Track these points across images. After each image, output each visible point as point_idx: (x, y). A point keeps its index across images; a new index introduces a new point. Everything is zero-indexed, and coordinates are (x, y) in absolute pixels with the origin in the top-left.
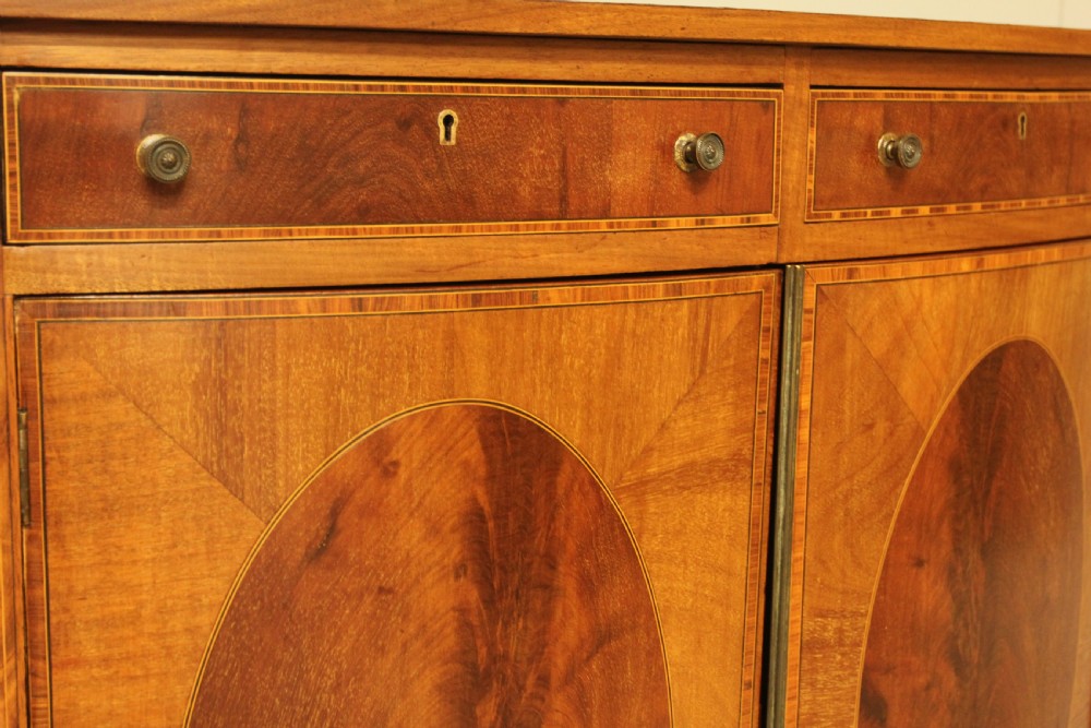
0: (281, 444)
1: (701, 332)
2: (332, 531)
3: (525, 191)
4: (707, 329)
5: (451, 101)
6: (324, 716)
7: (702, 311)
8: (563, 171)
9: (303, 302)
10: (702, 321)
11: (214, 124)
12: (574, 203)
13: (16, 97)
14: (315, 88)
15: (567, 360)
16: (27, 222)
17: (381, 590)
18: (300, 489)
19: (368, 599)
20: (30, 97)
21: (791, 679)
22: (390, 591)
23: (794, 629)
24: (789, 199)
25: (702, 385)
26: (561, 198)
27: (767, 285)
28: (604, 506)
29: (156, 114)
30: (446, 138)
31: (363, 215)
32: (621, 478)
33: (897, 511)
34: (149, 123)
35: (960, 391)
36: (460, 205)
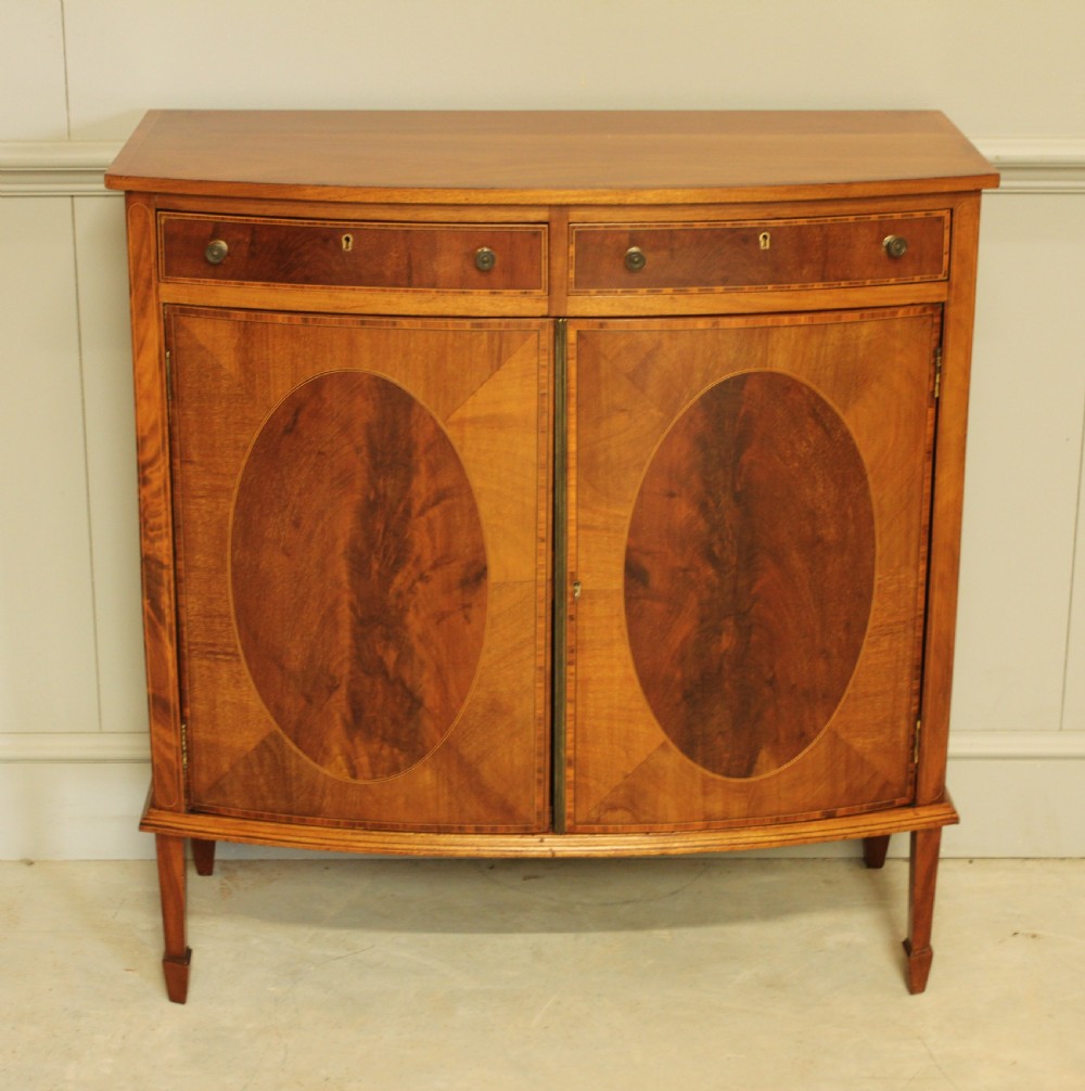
0: (272, 379)
1: (496, 348)
2: (295, 422)
4: (500, 347)
5: (349, 230)
6: (294, 508)
7: (497, 337)
8: (409, 265)
9: (280, 318)
10: (496, 342)
11: (240, 236)
12: (415, 279)
13: (163, 222)
14: (284, 222)
15: (414, 355)
16: (167, 274)
17: (320, 453)
18: (281, 400)
19: (313, 456)
20: (169, 222)
21: (572, 544)
22: (323, 454)
23: (572, 517)
24: (556, 283)
25: (498, 375)
26: (408, 278)
27: (542, 326)
28: (438, 430)
29: (218, 231)
30: (347, 245)
31: (307, 280)
32: (448, 417)
33: (648, 462)
34: (215, 235)
35: (702, 398)
36: (355, 279)
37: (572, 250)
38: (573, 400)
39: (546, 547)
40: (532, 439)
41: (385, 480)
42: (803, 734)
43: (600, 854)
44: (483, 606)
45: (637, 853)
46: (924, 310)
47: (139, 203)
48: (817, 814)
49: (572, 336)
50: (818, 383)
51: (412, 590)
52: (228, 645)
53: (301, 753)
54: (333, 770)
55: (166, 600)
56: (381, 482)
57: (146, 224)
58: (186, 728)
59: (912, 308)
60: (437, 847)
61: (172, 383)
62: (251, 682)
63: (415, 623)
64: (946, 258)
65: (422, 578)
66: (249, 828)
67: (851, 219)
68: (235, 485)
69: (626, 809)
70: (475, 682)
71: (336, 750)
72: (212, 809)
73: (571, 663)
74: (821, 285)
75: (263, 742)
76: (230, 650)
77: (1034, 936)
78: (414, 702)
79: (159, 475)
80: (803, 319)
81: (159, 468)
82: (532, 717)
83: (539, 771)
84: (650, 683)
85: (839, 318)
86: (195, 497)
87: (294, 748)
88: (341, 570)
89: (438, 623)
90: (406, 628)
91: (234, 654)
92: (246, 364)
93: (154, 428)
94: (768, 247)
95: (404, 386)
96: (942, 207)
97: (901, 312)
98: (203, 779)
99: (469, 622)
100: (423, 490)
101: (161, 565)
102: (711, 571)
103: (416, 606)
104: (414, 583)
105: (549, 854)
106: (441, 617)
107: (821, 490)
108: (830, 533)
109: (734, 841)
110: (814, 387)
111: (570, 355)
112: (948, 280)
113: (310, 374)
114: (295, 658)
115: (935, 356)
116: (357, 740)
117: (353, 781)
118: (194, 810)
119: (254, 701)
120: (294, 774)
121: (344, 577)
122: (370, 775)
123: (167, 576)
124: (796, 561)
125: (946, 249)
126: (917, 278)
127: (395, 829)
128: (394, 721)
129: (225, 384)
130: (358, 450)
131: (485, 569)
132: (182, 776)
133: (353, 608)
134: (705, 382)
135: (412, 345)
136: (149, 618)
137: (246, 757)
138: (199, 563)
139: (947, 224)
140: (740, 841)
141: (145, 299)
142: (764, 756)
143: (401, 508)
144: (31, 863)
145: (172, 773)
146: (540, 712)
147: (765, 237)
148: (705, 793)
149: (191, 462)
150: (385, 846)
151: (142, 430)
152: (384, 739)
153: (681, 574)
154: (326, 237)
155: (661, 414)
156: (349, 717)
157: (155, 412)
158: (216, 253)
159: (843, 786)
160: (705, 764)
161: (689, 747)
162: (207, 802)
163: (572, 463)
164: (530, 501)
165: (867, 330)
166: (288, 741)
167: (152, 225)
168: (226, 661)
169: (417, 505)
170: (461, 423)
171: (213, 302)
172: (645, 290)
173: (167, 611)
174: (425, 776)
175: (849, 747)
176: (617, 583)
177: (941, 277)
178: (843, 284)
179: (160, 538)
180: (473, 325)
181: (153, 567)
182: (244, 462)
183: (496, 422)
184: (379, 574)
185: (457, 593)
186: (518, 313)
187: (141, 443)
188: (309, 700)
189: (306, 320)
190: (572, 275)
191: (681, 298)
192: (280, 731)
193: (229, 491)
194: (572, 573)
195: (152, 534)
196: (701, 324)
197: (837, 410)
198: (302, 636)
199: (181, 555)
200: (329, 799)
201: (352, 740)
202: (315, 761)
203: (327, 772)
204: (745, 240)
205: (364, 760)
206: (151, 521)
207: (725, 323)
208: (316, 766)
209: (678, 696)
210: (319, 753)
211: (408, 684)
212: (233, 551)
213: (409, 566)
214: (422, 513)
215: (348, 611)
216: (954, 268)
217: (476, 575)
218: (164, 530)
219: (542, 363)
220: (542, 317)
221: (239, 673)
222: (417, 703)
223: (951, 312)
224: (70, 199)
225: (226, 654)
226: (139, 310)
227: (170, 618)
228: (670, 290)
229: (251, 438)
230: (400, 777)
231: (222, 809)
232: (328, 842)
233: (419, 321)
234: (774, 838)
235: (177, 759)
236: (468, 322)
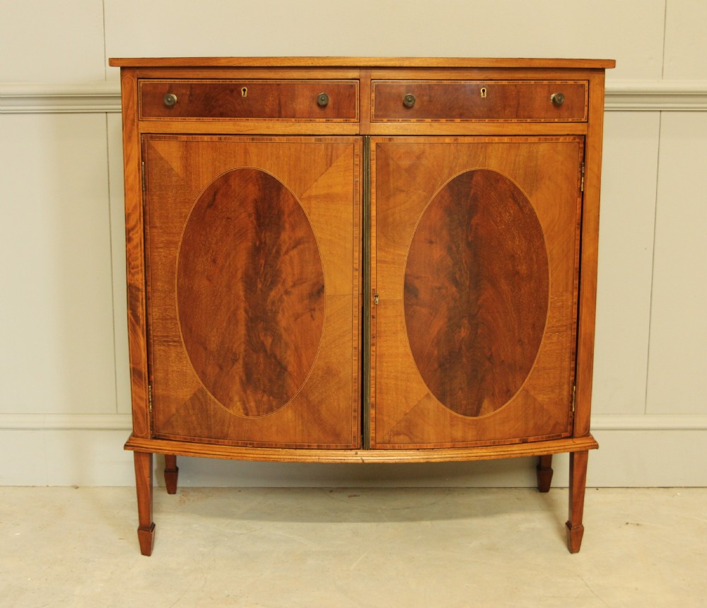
0: (201, 175)
1: (329, 154)
2: (214, 200)
3: (267, 110)
4: (332, 152)
5: (245, 85)
6: (213, 252)
7: (330, 147)
8: (280, 105)
9: (206, 138)
10: (330, 150)
11: (184, 91)
12: (283, 113)
13: (141, 85)
14: (209, 82)
15: (282, 158)
16: (143, 116)
17: (228, 218)
18: (206, 187)
19: (224, 220)
20: (144, 85)
21: (373, 272)
22: (230, 219)
23: (373, 255)
24: (364, 115)
25: (330, 170)
26: (279, 113)
27: (356, 141)
28: (296, 203)
29: (171, 89)
30: (244, 94)
31: (222, 115)
32: (302, 195)
34: (170, 91)
35: (448, 185)
36: (248, 113)
37: (373, 95)
38: (374, 185)
39: (358, 274)
40: (350, 209)
41: (265, 234)
42: (508, 391)
43: (391, 461)
44: (322, 310)
45: (412, 461)
46: (574, 139)
47: (128, 74)
48: (517, 440)
49: (373, 146)
50: (515, 178)
51: (281, 300)
52: (175, 336)
53: (216, 401)
54: (236, 410)
55: (141, 310)
56: (263, 234)
57: (132, 87)
58: (151, 388)
59: (568, 138)
60: (295, 457)
61: (145, 180)
62: (188, 358)
63: (283, 321)
64: (586, 108)
65: (287, 292)
66: (186, 447)
67: (533, 82)
68: (180, 239)
69: (406, 435)
70: (317, 357)
71: (236, 398)
72: (165, 436)
73: (373, 345)
74: (516, 120)
75: (195, 394)
76: (176, 339)
77: (638, 525)
78: (281, 368)
79: (138, 236)
80: (506, 139)
81: (137, 232)
82: (350, 377)
83: (355, 411)
84: (419, 357)
85: (527, 139)
86: (157, 248)
87: (213, 397)
88: (239, 288)
89: (296, 320)
90: (277, 323)
91: (179, 342)
92: (186, 167)
93: (135, 207)
94: (485, 96)
95: (276, 177)
96: (584, 78)
97: (561, 139)
98: (161, 418)
99: (314, 320)
100: (287, 240)
101: (138, 289)
102: (454, 289)
103: (283, 310)
104: (281, 296)
105: (361, 461)
106: (297, 316)
107: (517, 242)
108: (523, 269)
109: (469, 455)
110: (512, 180)
111: (372, 158)
112: (587, 122)
113: (223, 171)
114: (213, 344)
115: (581, 166)
116: (248, 392)
117: (247, 417)
118: (155, 438)
119: (190, 369)
120: (212, 413)
121: (242, 293)
122: (256, 413)
123: (142, 295)
124: (504, 286)
125: (586, 104)
126: (570, 120)
127: (270, 446)
128: (270, 380)
129: (174, 179)
130: (250, 216)
131: (323, 287)
132: (149, 417)
133: (246, 312)
134: (450, 174)
135: (281, 152)
136: (131, 322)
137: (185, 404)
138: (159, 288)
139: (587, 89)
140: (472, 455)
141: (131, 132)
142: (486, 403)
143: (274, 250)
144: (77, 488)
145: (143, 415)
146: (355, 375)
147: (484, 91)
148: (452, 425)
149: (155, 227)
150: (265, 456)
151: (128, 210)
152: (264, 391)
153: (437, 291)
154: (233, 89)
155: (425, 193)
156: (244, 378)
157: (136, 198)
158: (169, 99)
159: (531, 424)
160: (451, 408)
161: (442, 398)
162: (163, 432)
163: (374, 223)
164: (349, 246)
165: (543, 148)
166: (209, 393)
167: (135, 88)
168: (175, 346)
169: (284, 249)
170: (309, 198)
171: (168, 131)
172: (415, 120)
173: (141, 317)
174: (287, 414)
175: (535, 399)
176: (400, 296)
177: (583, 120)
178: (529, 120)
179: (138, 273)
180: (316, 139)
181: (134, 291)
182: (185, 226)
183: (329, 198)
184: (262, 290)
185: (306, 302)
186: (342, 133)
187: (127, 217)
188: (221, 368)
189: (220, 139)
190: (373, 111)
191: (436, 125)
192: (205, 388)
193: (176, 243)
194: (374, 290)
195: (133, 271)
196: (447, 140)
197: (526, 194)
198: (217, 329)
199: (149, 283)
200: (232, 428)
201: (245, 392)
202: (224, 405)
203: (231, 412)
204: (472, 92)
205: (253, 404)
206: (133, 263)
207: (461, 140)
208: (226, 409)
209: (436, 365)
210: (227, 401)
211: (278, 357)
212: (178, 280)
213: (279, 286)
214: (287, 252)
215: (243, 313)
216: (591, 115)
217: (318, 292)
218: (140, 268)
219: (356, 163)
220: (356, 135)
221: (181, 353)
222: (284, 369)
223: (590, 141)
224: (105, 114)
225: (175, 342)
226: (127, 139)
227: (143, 321)
228: (429, 120)
229: (188, 211)
230: (273, 415)
231: (172, 437)
232: (231, 454)
233: (285, 138)
234: (492, 454)
235: (146, 406)
236: (313, 138)
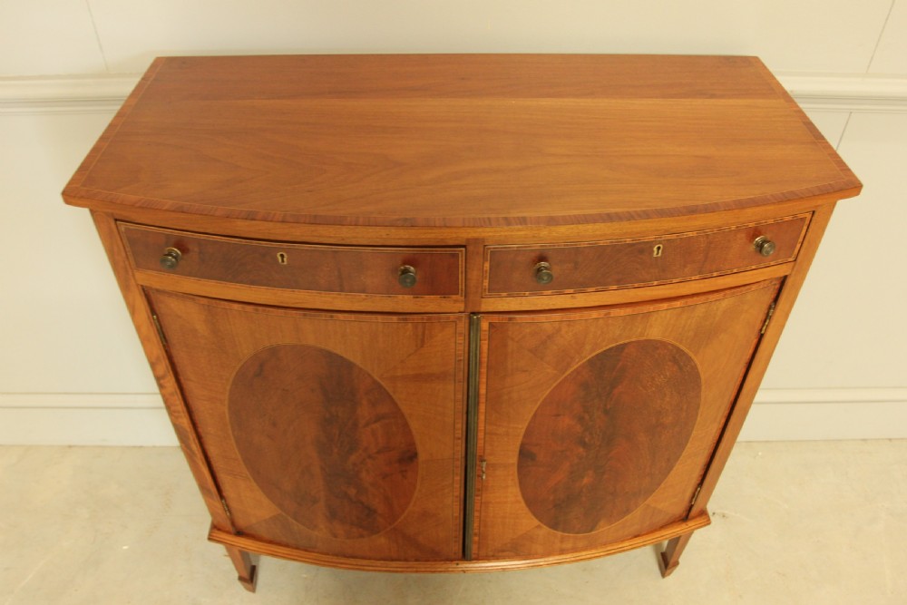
1: (420, 333)
2: (261, 370)
3: (322, 281)
5: (283, 249)
6: (270, 417)
7: (420, 327)
8: (340, 277)
10: (420, 330)
12: (347, 287)
13: (123, 228)
15: (351, 337)
16: (137, 266)
18: (247, 357)
19: (279, 391)
20: (127, 229)
21: (480, 442)
22: (287, 391)
24: (472, 290)
25: (422, 349)
26: (340, 286)
27: (459, 319)
28: (375, 382)
30: (283, 261)
32: (382, 375)
33: (541, 400)
35: (589, 361)
36: (293, 284)
37: (487, 265)
38: (484, 365)
39: (460, 442)
40: (451, 387)
41: (336, 408)
44: (415, 471)
46: (771, 282)
49: (485, 325)
50: (681, 342)
51: (363, 463)
52: (241, 473)
53: (300, 525)
54: (322, 533)
56: (334, 409)
57: (111, 229)
58: (224, 502)
59: (763, 283)
61: (163, 334)
63: (367, 477)
64: (799, 246)
65: (370, 457)
68: (225, 398)
69: (511, 551)
70: (411, 504)
71: (321, 526)
72: (249, 536)
73: (477, 496)
74: (698, 277)
75: (275, 516)
76: (243, 475)
79: (170, 385)
80: (679, 303)
81: (169, 381)
85: (708, 298)
86: (200, 399)
87: (295, 522)
88: (311, 451)
89: (384, 478)
90: (361, 479)
91: (246, 477)
92: (215, 332)
93: (158, 359)
94: (660, 254)
96: (808, 211)
97: (753, 287)
99: (406, 479)
100: (366, 414)
102: (581, 449)
103: (367, 470)
104: (364, 459)
106: (386, 476)
107: (668, 399)
108: (669, 419)
110: (677, 344)
111: (482, 338)
112: (795, 260)
113: (267, 343)
115: (770, 308)
116: (335, 523)
117: (335, 539)
119: (264, 499)
120: (297, 532)
121: (314, 454)
122: (345, 537)
123: (192, 436)
124: (642, 437)
125: (801, 240)
126: (773, 263)
128: (358, 518)
129: (202, 341)
130: (313, 390)
133: (322, 468)
134: (593, 350)
135: (348, 331)
136: (187, 454)
137: (265, 520)
138: (212, 432)
139: (807, 222)
141: (127, 280)
142: (602, 523)
143: (350, 423)
147: (659, 248)
148: (562, 541)
149: (192, 381)
152: (352, 525)
153: (559, 453)
154: (263, 253)
155: (555, 372)
156: (328, 514)
159: (646, 524)
160: (564, 531)
161: (554, 525)
163: (483, 400)
164: (449, 420)
165: (726, 304)
166: (290, 519)
167: (115, 230)
168: (242, 479)
169: (362, 421)
170: (393, 378)
172: (549, 291)
174: (381, 540)
175: (654, 509)
176: (514, 460)
177: (791, 259)
178: (715, 274)
180: (399, 318)
181: (182, 430)
183: (422, 377)
184: (339, 454)
185: (396, 465)
186: (438, 311)
187: (153, 365)
188: (300, 504)
190: (486, 283)
191: (580, 296)
192: (285, 514)
193: (222, 400)
194: (481, 456)
196: (594, 314)
197: (691, 354)
200: (320, 543)
201: (331, 523)
202: (310, 529)
203: (317, 534)
204: (641, 251)
205: (340, 532)
206: (173, 408)
207: (615, 312)
208: (311, 531)
209: (550, 506)
210: (311, 526)
211: (366, 503)
212: (232, 431)
213: (360, 451)
214: (366, 426)
215: (319, 470)
216: (802, 252)
217: (410, 457)
218: (182, 412)
219: (459, 342)
220: (460, 312)
221: (252, 486)
222: (373, 511)
223: (790, 280)
225: (241, 476)
226: (125, 286)
227: (200, 454)
228: (571, 290)
229: (230, 375)
230: (365, 540)
235: (223, 513)
236: (395, 317)
